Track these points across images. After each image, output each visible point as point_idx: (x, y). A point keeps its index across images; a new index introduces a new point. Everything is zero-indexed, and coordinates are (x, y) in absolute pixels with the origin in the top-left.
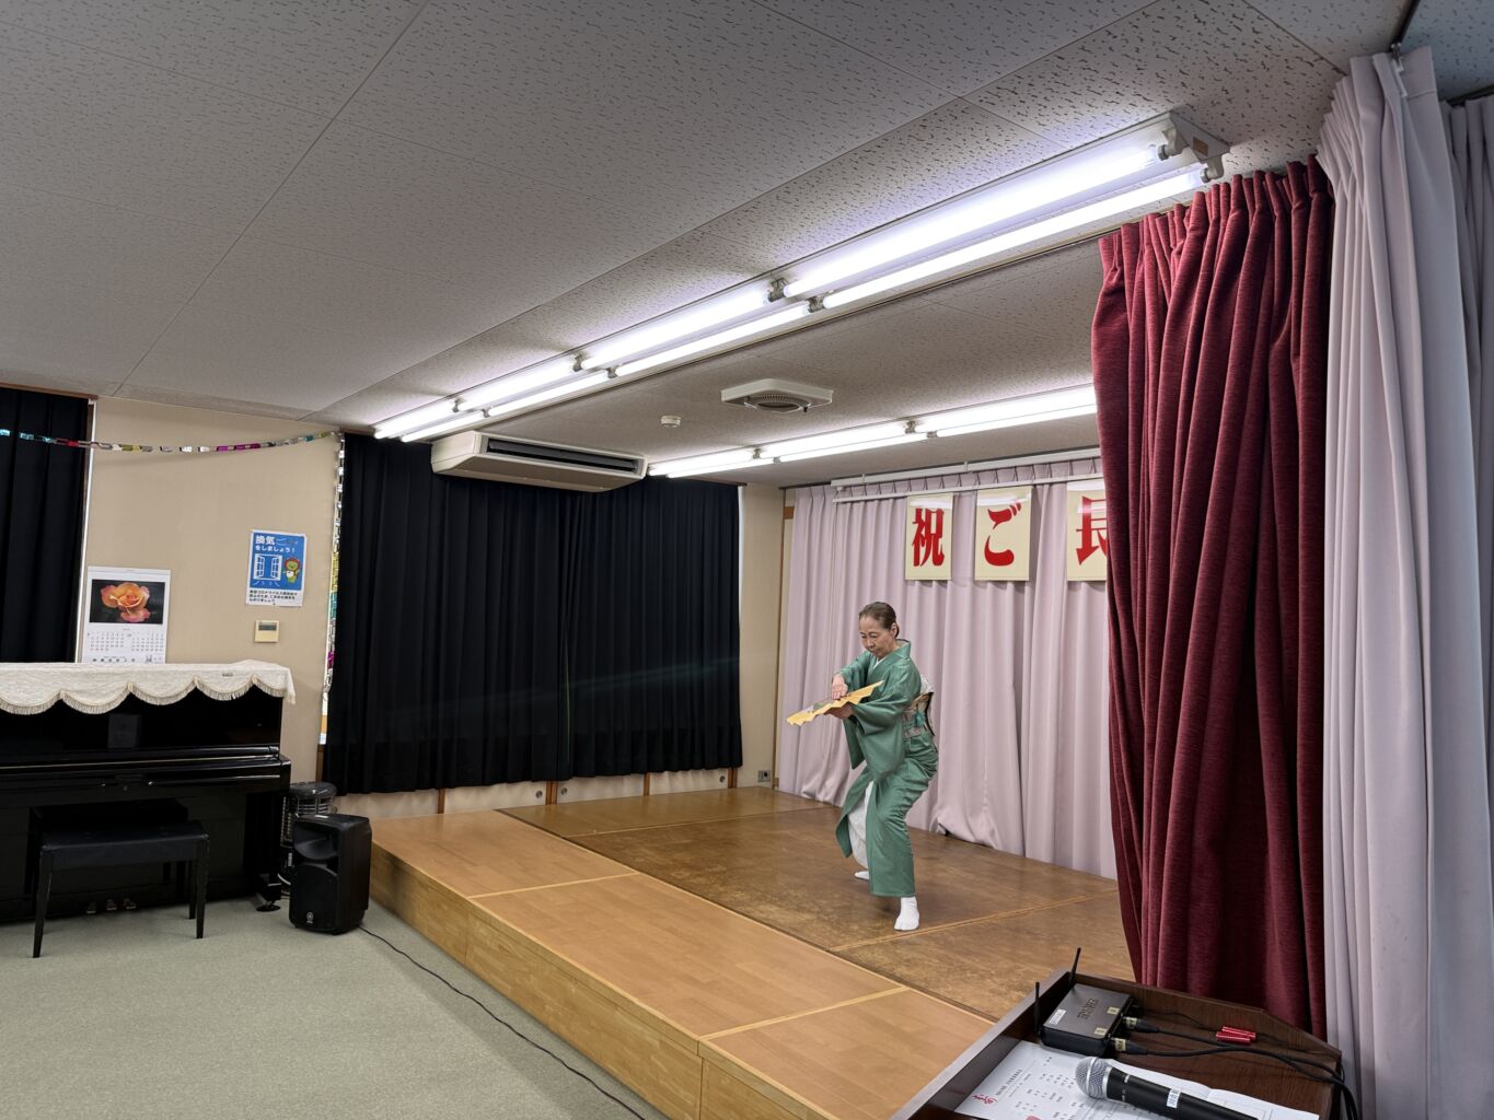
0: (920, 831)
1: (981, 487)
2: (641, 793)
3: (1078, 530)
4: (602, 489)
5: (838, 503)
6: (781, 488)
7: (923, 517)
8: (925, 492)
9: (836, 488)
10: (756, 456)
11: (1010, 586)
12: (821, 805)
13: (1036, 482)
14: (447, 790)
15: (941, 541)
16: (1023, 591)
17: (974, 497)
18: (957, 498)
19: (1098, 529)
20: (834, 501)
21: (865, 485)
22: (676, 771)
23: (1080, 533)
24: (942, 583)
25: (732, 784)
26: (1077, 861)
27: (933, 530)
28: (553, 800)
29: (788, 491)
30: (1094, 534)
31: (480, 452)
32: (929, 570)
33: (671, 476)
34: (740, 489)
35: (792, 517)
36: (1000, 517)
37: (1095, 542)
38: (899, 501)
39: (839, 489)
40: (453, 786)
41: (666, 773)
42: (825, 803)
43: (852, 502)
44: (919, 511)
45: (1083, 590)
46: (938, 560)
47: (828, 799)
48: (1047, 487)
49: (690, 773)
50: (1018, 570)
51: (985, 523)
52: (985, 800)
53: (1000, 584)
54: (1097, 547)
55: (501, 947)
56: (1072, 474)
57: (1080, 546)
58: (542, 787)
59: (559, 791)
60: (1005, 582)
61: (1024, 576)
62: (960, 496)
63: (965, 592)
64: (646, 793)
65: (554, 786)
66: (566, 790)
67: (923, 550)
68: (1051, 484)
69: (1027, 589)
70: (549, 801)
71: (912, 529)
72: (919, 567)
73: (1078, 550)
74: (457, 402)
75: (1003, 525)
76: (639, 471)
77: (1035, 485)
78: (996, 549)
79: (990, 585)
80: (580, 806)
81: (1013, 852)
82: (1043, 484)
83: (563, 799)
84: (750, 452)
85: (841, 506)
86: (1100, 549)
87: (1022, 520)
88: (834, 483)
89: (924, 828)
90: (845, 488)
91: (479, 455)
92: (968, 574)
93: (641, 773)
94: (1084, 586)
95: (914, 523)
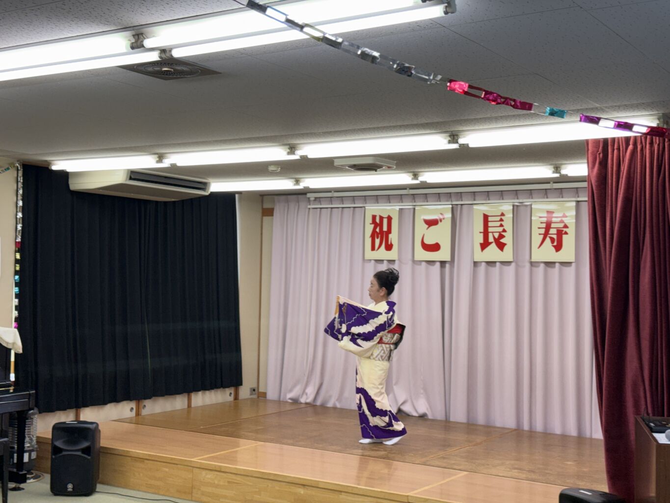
1: (417, 204)
2: (186, 406)
6: (261, 195)
7: (378, 220)
8: (377, 204)
9: (309, 198)
10: (296, 184)
11: (438, 264)
12: (303, 406)
13: (454, 203)
14: (82, 409)
15: (390, 236)
16: (445, 267)
17: (412, 210)
19: (492, 232)
20: (309, 207)
22: (206, 390)
23: (482, 234)
25: (236, 397)
26: (481, 419)
27: (385, 228)
28: (139, 413)
29: (265, 197)
30: (490, 235)
31: (126, 180)
32: (382, 254)
34: (237, 196)
35: (272, 215)
36: (431, 223)
37: (491, 239)
38: (358, 209)
39: (312, 199)
43: (321, 208)
44: (374, 217)
46: (389, 247)
47: (308, 401)
48: (461, 206)
49: (213, 391)
50: (444, 254)
51: (421, 227)
53: (431, 263)
54: (491, 243)
56: (474, 200)
57: (482, 241)
58: (133, 404)
59: (142, 407)
60: (434, 262)
61: (447, 258)
63: (407, 267)
64: (189, 405)
65: (140, 405)
66: (145, 406)
67: (377, 241)
71: (369, 228)
72: (374, 251)
73: (481, 244)
74: (161, 158)
75: (433, 228)
76: (207, 190)
77: (452, 205)
78: (429, 241)
79: (424, 264)
81: (440, 419)
83: (145, 412)
85: (312, 211)
86: (494, 244)
87: (445, 226)
90: (316, 198)
92: (410, 256)
93: (187, 393)
94: (483, 264)
95: (371, 224)
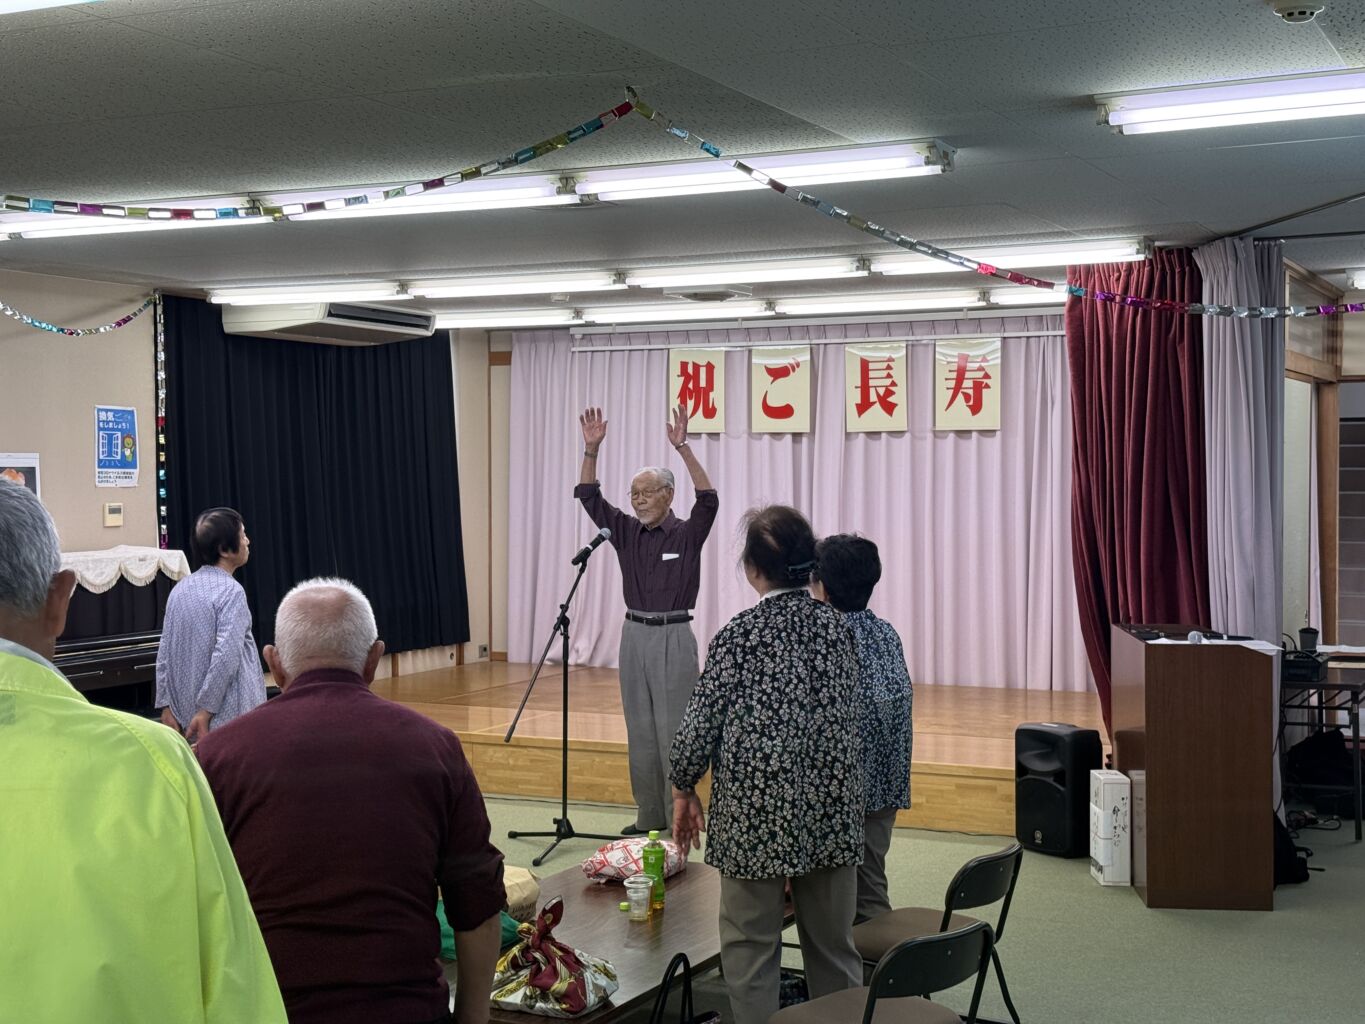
1: (754, 343)
3: (856, 387)
7: (690, 370)
8: (687, 345)
9: (572, 336)
10: (575, 318)
11: (789, 438)
12: (573, 669)
15: (712, 395)
17: (747, 353)
20: (573, 349)
21: (611, 334)
22: (417, 650)
23: (859, 389)
24: (714, 436)
25: (460, 661)
29: (495, 334)
30: (872, 392)
31: (323, 318)
34: (451, 334)
35: (508, 364)
37: (873, 397)
38: (657, 353)
39: (578, 336)
41: (410, 653)
42: (578, 665)
43: (593, 351)
44: (684, 365)
45: (860, 441)
46: (710, 413)
49: (427, 650)
50: (799, 422)
54: (875, 403)
56: (846, 337)
57: (859, 402)
61: (806, 428)
62: (732, 352)
63: (739, 445)
64: (395, 673)
69: (805, 440)
71: (677, 383)
73: (857, 405)
75: (781, 381)
76: (429, 327)
78: (773, 403)
79: (767, 437)
82: (819, 345)
88: (574, 330)
91: (321, 321)
93: (392, 653)
94: (862, 436)
95: (678, 376)
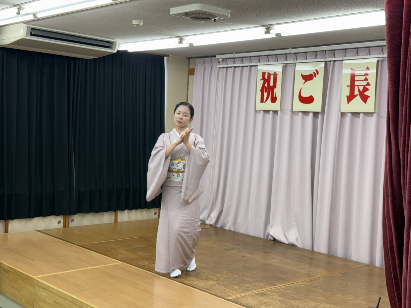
0: (260, 238)
1: (298, 61)
2: (113, 221)
3: (348, 86)
4: (92, 57)
5: (219, 68)
6: (187, 58)
7: (266, 77)
8: (267, 63)
9: (219, 59)
10: (181, 42)
11: (311, 115)
12: (208, 227)
13: (327, 60)
14: (10, 220)
15: (275, 90)
16: (317, 117)
17: (294, 67)
18: (285, 67)
19: (358, 86)
20: (218, 66)
21: (234, 58)
22: (132, 210)
24: (275, 112)
26: (340, 253)
27: (272, 84)
28: (67, 225)
29: (191, 60)
30: (356, 88)
31: (26, 36)
32: (269, 105)
33: (130, 51)
34: (165, 58)
35: (193, 74)
36: (307, 78)
37: (356, 92)
38: (253, 68)
39: (220, 60)
40: (13, 218)
41: (126, 211)
42: (210, 225)
43: (227, 67)
44: (264, 74)
45: (348, 118)
46: (274, 100)
47: (211, 223)
48: (332, 63)
49: (139, 210)
50: (316, 106)
51: (299, 80)
52: (294, 223)
53: (306, 113)
54: (357, 95)
55: (55, 301)
56: (345, 56)
57: (348, 95)
58: (61, 218)
59: (70, 220)
60: (308, 112)
61: (319, 109)
62: (286, 66)
63: (288, 117)
64: (116, 221)
65: (67, 219)
66: (73, 220)
67: (265, 94)
68: (334, 61)
69: (320, 116)
70: (65, 226)
71: (260, 83)
72: (263, 104)
74: (19, 9)
75: (309, 82)
76: (114, 48)
77: (326, 62)
78: (304, 95)
79: (300, 114)
80: (81, 228)
81: (307, 248)
82: (330, 61)
83: (72, 225)
84: (177, 40)
85: (221, 69)
86: (358, 96)
87: (319, 80)
88: (218, 57)
89: (262, 237)
90: (224, 59)
91: (26, 38)
92: (290, 108)
93: (113, 211)
94: (349, 115)
95: (261, 80)
